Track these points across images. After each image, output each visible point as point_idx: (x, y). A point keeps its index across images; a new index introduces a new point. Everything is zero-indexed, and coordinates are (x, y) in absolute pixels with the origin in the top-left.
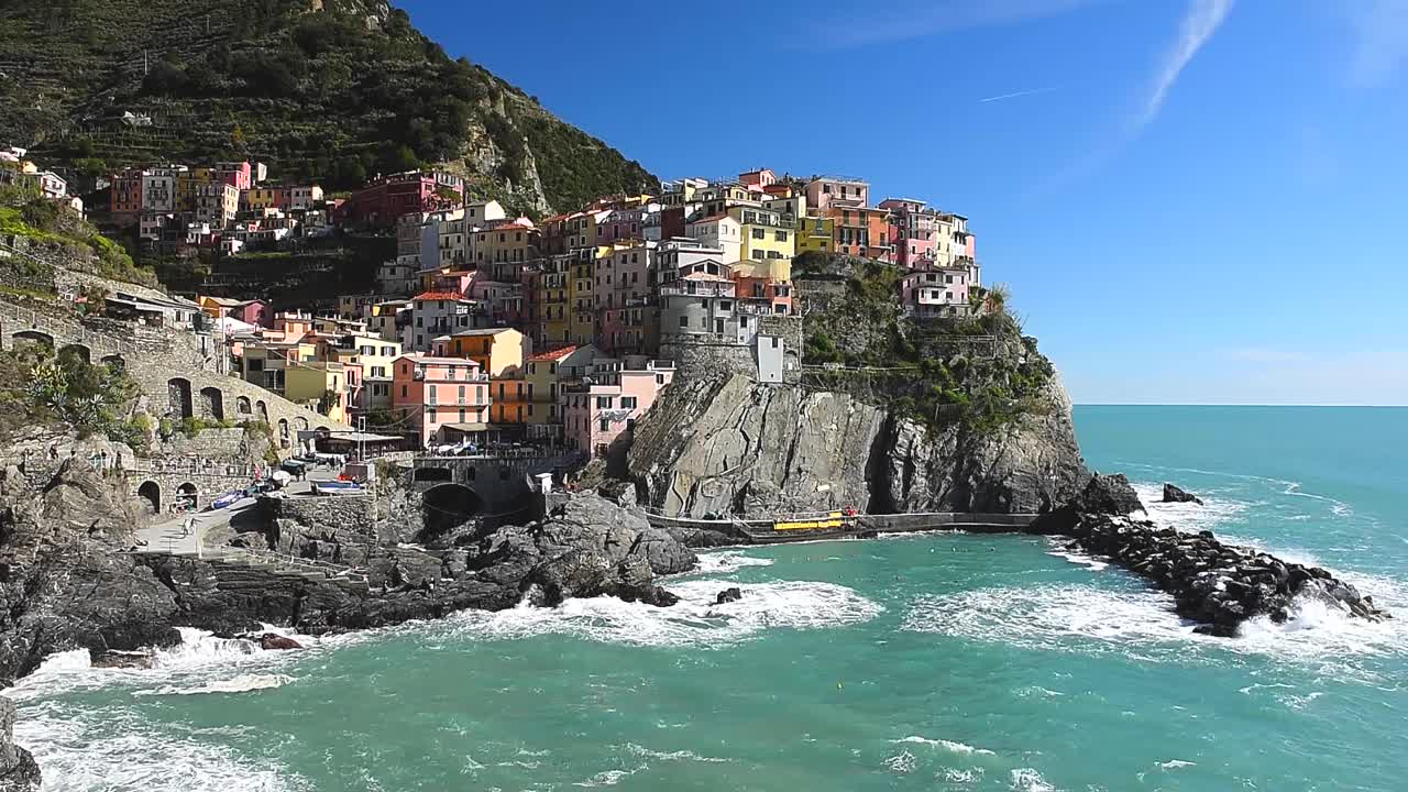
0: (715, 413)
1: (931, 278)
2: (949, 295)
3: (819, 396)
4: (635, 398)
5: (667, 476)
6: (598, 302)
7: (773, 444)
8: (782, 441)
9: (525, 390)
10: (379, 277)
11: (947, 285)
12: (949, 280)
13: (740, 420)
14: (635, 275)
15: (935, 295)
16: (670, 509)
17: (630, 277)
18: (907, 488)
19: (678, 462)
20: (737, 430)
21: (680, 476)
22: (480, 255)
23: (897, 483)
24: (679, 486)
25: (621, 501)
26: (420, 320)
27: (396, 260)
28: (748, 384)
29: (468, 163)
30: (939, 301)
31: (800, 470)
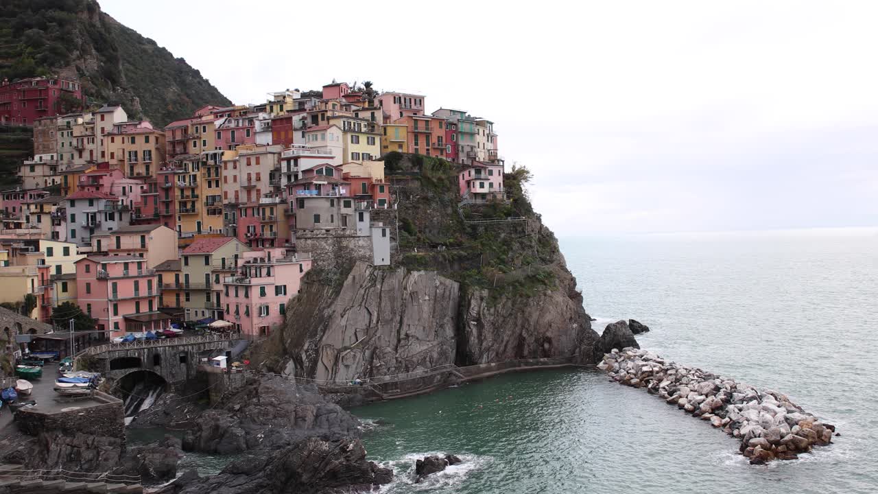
0: (346, 295)
1: (478, 171)
2: (491, 185)
3: (415, 274)
4: (285, 286)
5: (317, 351)
6: (226, 198)
7: (387, 315)
8: (393, 312)
9: (182, 280)
10: (20, 174)
11: (490, 177)
12: (491, 173)
13: (363, 299)
14: (258, 174)
15: (482, 186)
16: (321, 377)
17: (254, 177)
18: (481, 342)
19: (324, 338)
20: (363, 307)
21: (326, 350)
22: (112, 154)
23: (473, 339)
24: (326, 359)
25: (284, 376)
26: (73, 217)
27: (33, 159)
28: (367, 268)
29: (78, 69)
30: (486, 190)
31: (407, 335)
